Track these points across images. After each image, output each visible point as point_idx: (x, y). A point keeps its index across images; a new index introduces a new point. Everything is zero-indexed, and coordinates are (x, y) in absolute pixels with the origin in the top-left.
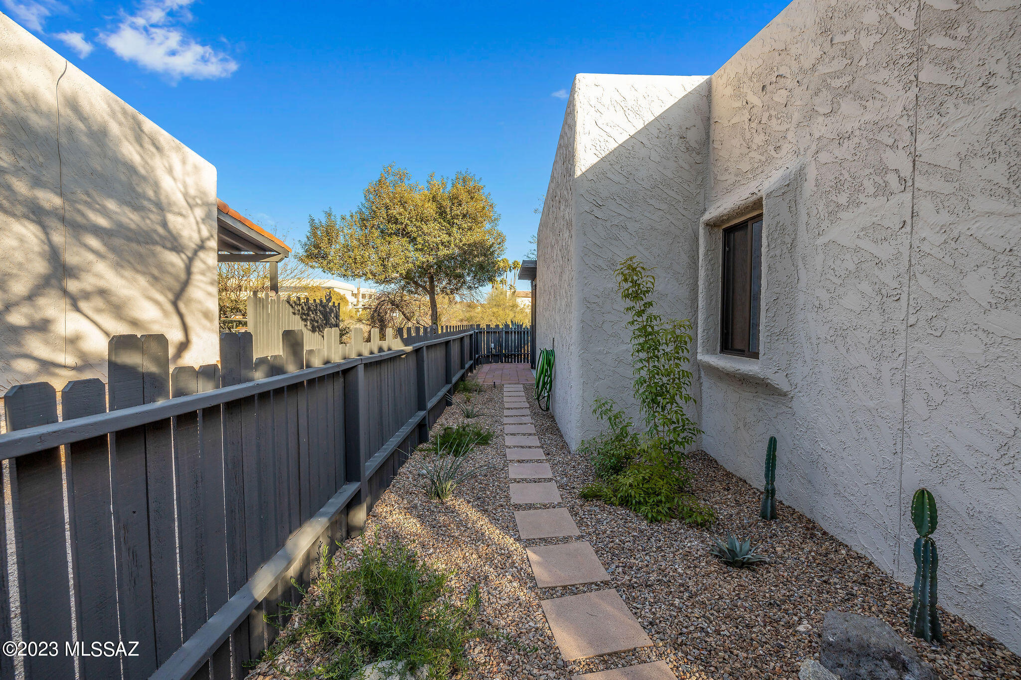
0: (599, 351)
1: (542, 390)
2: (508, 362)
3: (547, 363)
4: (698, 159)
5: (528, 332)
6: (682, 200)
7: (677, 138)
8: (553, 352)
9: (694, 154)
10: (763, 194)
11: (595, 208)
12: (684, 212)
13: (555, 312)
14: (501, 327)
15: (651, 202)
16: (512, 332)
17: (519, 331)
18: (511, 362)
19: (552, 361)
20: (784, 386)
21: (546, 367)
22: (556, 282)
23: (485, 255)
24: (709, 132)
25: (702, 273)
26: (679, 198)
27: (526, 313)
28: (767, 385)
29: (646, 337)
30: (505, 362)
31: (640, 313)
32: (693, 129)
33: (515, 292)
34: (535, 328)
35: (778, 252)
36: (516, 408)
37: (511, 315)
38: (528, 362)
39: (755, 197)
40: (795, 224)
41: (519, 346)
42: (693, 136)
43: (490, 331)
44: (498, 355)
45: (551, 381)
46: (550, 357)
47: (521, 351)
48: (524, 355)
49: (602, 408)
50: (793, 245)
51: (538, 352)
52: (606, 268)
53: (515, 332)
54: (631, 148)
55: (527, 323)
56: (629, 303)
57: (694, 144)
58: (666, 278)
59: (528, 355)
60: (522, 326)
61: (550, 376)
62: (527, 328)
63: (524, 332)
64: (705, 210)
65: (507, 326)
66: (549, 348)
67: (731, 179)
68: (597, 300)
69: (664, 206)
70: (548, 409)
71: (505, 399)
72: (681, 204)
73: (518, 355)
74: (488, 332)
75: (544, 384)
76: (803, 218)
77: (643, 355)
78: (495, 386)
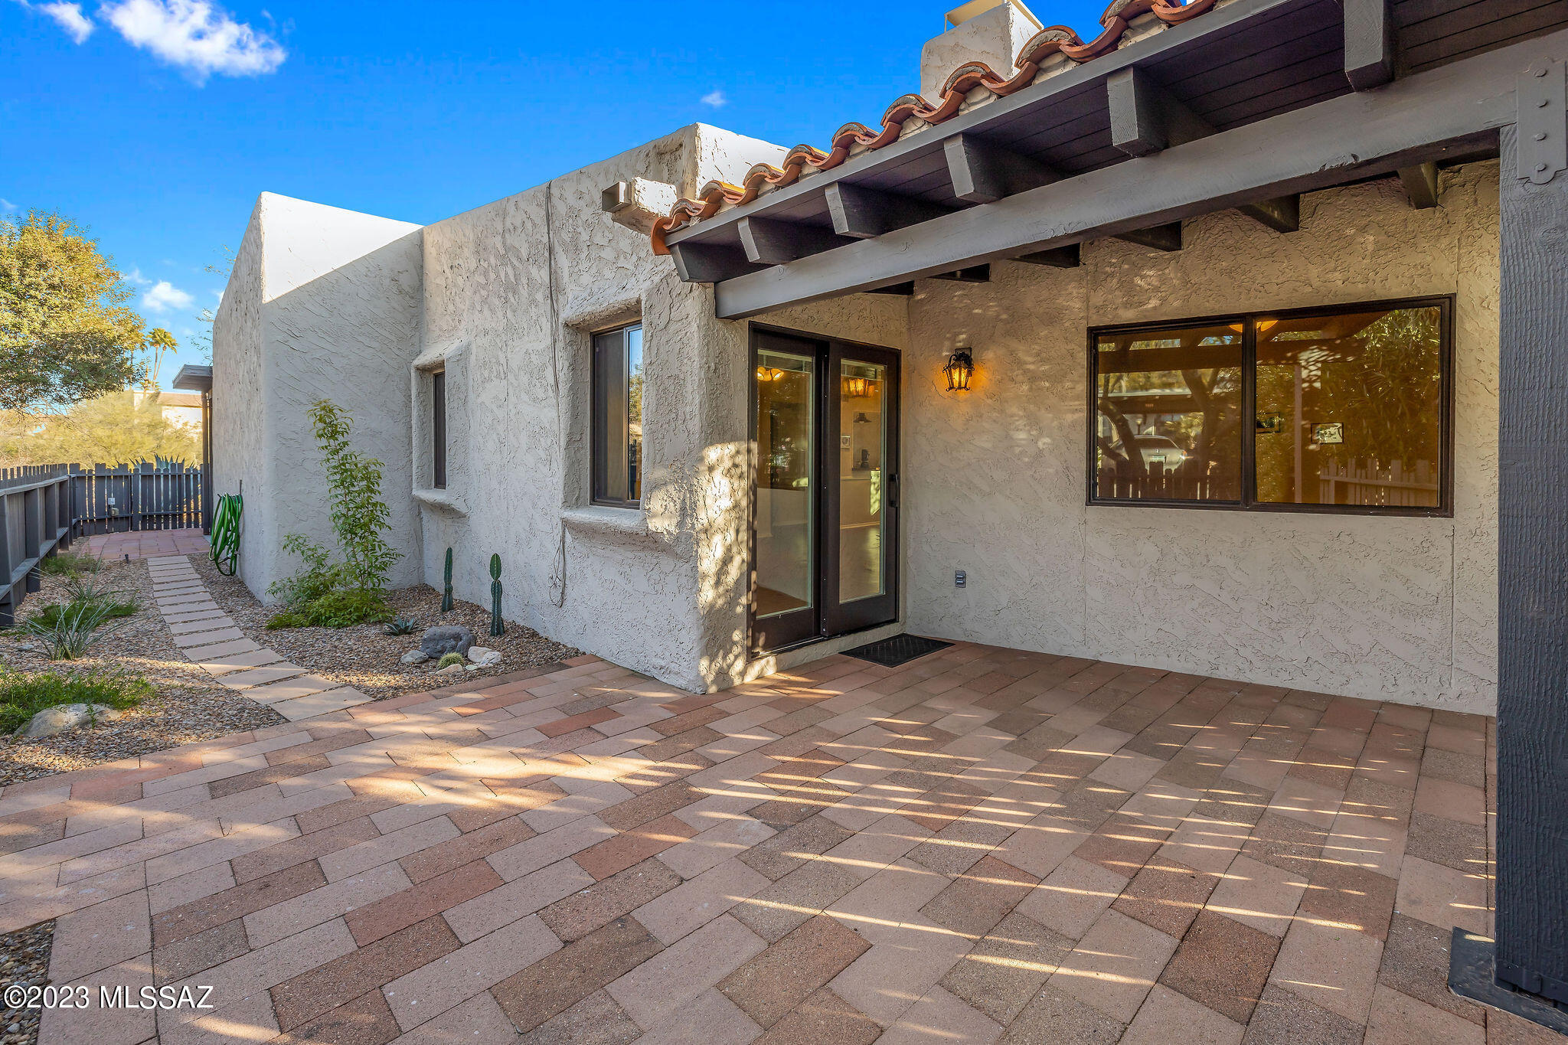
0: (300, 491)
1: (222, 549)
2: (151, 528)
3: (230, 510)
4: (412, 302)
5: (195, 476)
6: (395, 340)
7: (388, 280)
8: (239, 499)
9: (407, 298)
10: (445, 357)
11: (289, 338)
12: (398, 352)
13: (242, 447)
14: (131, 467)
15: (360, 339)
16: (158, 477)
17: (176, 474)
18: (159, 528)
19: (238, 510)
20: (463, 510)
21: (228, 516)
22: (243, 408)
23: (103, 352)
24: (422, 279)
25: (415, 413)
26: (393, 338)
27: (191, 439)
28: (453, 509)
29: (342, 474)
30: (144, 528)
31: (336, 452)
32: (405, 273)
33: (157, 395)
34: (212, 467)
35: (456, 405)
36: (176, 581)
37: (150, 443)
38: (197, 526)
39: (440, 359)
40: (466, 385)
41: (178, 501)
42: (406, 281)
43: (102, 475)
44: (127, 518)
45: (238, 537)
46: (235, 506)
47: (181, 508)
48: (189, 515)
49: (294, 544)
50: (465, 402)
51: (216, 500)
52: (305, 402)
53: (166, 477)
54: (334, 282)
55: (194, 460)
56: (324, 442)
57: (407, 289)
58: (379, 415)
59: (196, 515)
60: (181, 465)
61: (236, 529)
62: (195, 470)
63: (188, 476)
64: (420, 352)
65: (146, 466)
66: (234, 493)
67: (438, 332)
68: (294, 436)
69: (375, 344)
70: (233, 573)
71: (151, 574)
72: (395, 344)
73: (174, 516)
74: (100, 478)
75: (225, 540)
76: (471, 383)
77: (340, 491)
78: (127, 561)
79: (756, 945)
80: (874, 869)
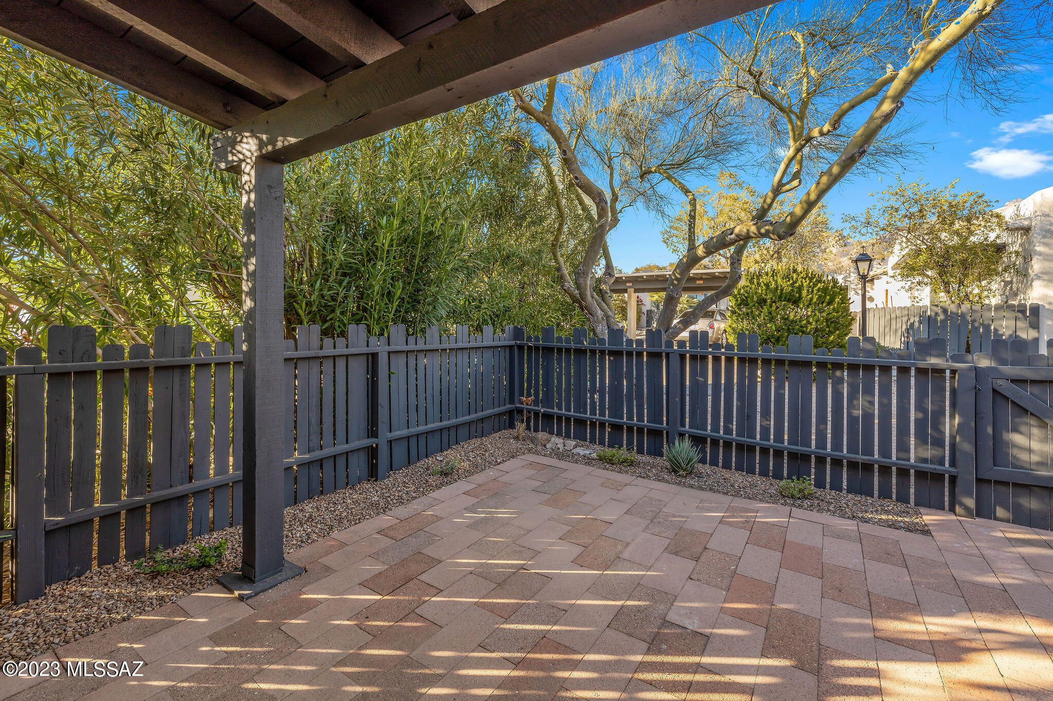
79: (626, 555)
80: (583, 599)
